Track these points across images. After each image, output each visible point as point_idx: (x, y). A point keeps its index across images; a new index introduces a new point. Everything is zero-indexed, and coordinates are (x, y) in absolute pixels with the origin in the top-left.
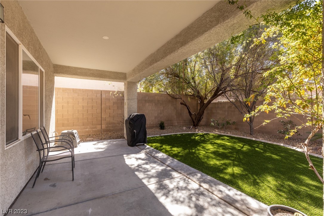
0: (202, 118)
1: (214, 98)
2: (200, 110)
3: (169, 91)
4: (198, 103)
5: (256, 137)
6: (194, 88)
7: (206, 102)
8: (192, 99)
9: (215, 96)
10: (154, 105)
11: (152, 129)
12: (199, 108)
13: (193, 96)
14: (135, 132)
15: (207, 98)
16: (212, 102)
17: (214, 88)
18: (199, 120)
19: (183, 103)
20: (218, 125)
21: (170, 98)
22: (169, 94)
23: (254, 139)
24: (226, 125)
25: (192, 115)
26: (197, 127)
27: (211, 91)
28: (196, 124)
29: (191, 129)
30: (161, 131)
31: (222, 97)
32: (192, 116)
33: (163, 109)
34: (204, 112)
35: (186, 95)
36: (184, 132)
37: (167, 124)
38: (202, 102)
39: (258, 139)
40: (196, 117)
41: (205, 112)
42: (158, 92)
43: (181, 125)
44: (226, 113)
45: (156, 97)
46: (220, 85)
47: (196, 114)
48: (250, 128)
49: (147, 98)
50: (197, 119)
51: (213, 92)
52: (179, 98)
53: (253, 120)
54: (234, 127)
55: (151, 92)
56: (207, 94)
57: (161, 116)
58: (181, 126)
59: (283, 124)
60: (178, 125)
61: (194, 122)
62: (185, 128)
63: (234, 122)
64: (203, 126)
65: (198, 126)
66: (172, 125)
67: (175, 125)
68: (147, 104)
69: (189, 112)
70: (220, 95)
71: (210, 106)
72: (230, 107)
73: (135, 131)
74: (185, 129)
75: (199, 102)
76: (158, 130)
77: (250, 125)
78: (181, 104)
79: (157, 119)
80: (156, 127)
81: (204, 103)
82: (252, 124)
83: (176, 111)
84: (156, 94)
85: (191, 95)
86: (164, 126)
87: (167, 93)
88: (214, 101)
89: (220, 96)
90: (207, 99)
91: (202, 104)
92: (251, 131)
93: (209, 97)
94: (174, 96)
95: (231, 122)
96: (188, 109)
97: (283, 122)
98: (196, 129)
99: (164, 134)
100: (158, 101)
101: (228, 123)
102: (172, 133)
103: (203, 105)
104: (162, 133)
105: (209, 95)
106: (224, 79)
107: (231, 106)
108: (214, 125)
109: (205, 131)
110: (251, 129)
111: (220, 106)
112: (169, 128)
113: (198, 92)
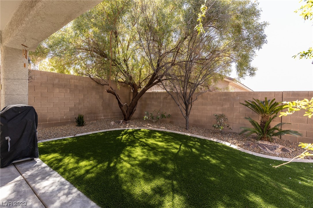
0: (135, 110)
1: (149, 87)
2: (133, 100)
3: (94, 74)
4: (130, 92)
5: (191, 133)
6: (126, 73)
7: (139, 91)
8: (124, 86)
9: (150, 84)
10: (69, 92)
11: (65, 125)
12: (132, 98)
13: (124, 83)
14: (8, 140)
15: (141, 86)
16: (146, 92)
17: (149, 76)
18: (131, 113)
19: (110, 91)
20: (153, 118)
21: (93, 83)
22: (92, 79)
23: (189, 135)
24: (161, 118)
25: (122, 106)
26: (128, 121)
27: (145, 79)
28: (127, 118)
29: (121, 125)
30: (79, 128)
31: (157, 86)
32: (123, 108)
33: (83, 97)
34: (137, 102)
35: (116, 81)
36: (112, 128)
37: (89, 118)
38: (135, 91)
39: (194, 135)
40: (128, 109)
41: (139, 103)
42: (76, 74)
43: (108, 118)
44: (161, 105)
45: (73, 81)
46: (157, 71)
47: (128, 105)
48: (186, 122)
49: (56, 81)
50: (128, 111)
51: (148, 81)
52: (106, 85)
53: (189, 113)
54: (168, 120)
55: (67, 73)
56: (141, 82)
57: (80, 108)
58: (108, 120)
59: (216, 117)
60: (105, 119)
61: (125, 115)
62: (113, 122)
63: (169, 115)
64: (136, 119)
65: (130, 119)
66: (97, 120)
67: (101, 119)
68: (57, 90)
69: (119, 103)
70: (155, 84)
71: (144, 96)
72: (165, 98)
73: (7, 138)
74: (113, 124)
75: (132, 90)
76: (74, 127)
77: (186, 119)
78: (108, 91)
79: (73, 112)
80: (72, 122)
81: (138, 93)
82: (189, 118)
83: (102, 100)
84: (73, 77)
85: (122, 82)
86: (83, 122)
87: (90, 76)
88: (149, 91)
89: (156, 86)
90: (141, 88)
91: (135, 94)
92: (186, 126)
93: (144, 85)
94: (99, 81)
95: (166, 115)
96: (117, 98)
97: (216, 115)
98: (127, 123)
99: (82, 133)
100: (76, 86)
101: (163, 116)
102: (94, 131)
103: (137, 95)
104: (78, 133)
105: (143, 83)
106: (160, 65)
107: (166, 96)
108: (149, 118)
109: (138, 126)
110: (186, 124)
111: (155, 97)
112: (92, 124)
113: (131, 78)
